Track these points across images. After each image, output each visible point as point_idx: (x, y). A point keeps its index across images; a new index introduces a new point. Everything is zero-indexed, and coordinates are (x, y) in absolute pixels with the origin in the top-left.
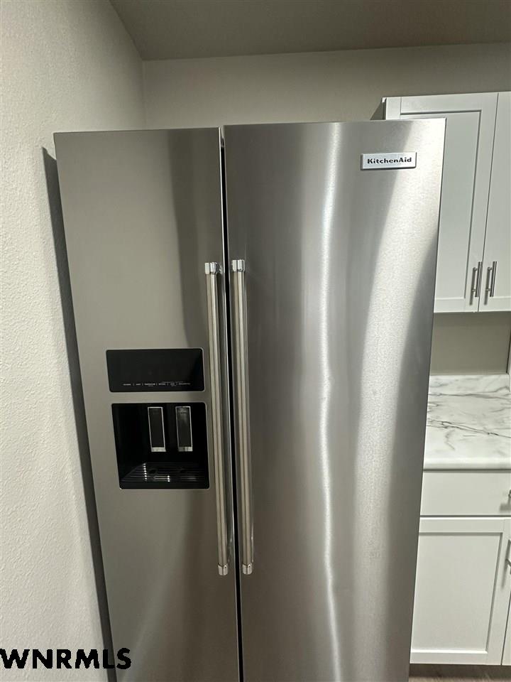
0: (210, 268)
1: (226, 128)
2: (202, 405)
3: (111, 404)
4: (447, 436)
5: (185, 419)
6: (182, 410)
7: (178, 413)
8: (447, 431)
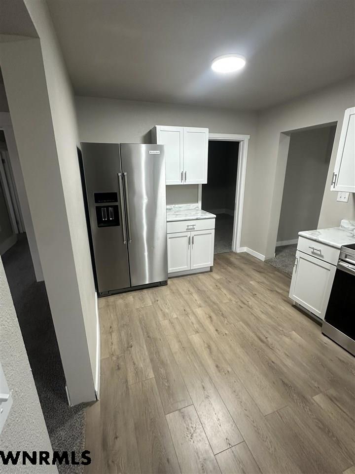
0: (120, 174)
3: (95, 206)
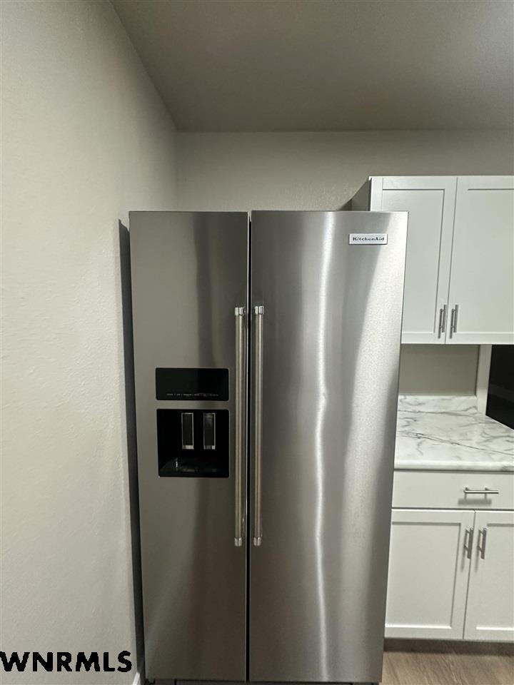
0: (239, 311)
1: (253, 212)
2: (226, 412)
3: (156, 409)
4: (419, 444)
5: (211, 423)
6: (209, 416)
7: (206, 419)
8: (419, 440)
